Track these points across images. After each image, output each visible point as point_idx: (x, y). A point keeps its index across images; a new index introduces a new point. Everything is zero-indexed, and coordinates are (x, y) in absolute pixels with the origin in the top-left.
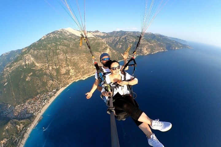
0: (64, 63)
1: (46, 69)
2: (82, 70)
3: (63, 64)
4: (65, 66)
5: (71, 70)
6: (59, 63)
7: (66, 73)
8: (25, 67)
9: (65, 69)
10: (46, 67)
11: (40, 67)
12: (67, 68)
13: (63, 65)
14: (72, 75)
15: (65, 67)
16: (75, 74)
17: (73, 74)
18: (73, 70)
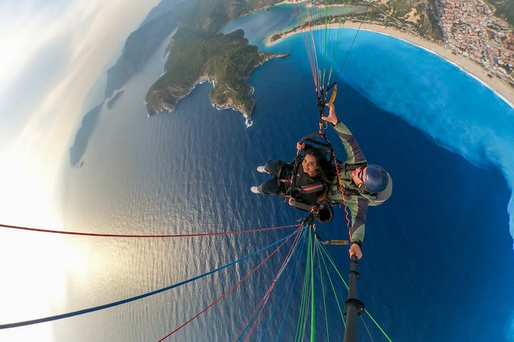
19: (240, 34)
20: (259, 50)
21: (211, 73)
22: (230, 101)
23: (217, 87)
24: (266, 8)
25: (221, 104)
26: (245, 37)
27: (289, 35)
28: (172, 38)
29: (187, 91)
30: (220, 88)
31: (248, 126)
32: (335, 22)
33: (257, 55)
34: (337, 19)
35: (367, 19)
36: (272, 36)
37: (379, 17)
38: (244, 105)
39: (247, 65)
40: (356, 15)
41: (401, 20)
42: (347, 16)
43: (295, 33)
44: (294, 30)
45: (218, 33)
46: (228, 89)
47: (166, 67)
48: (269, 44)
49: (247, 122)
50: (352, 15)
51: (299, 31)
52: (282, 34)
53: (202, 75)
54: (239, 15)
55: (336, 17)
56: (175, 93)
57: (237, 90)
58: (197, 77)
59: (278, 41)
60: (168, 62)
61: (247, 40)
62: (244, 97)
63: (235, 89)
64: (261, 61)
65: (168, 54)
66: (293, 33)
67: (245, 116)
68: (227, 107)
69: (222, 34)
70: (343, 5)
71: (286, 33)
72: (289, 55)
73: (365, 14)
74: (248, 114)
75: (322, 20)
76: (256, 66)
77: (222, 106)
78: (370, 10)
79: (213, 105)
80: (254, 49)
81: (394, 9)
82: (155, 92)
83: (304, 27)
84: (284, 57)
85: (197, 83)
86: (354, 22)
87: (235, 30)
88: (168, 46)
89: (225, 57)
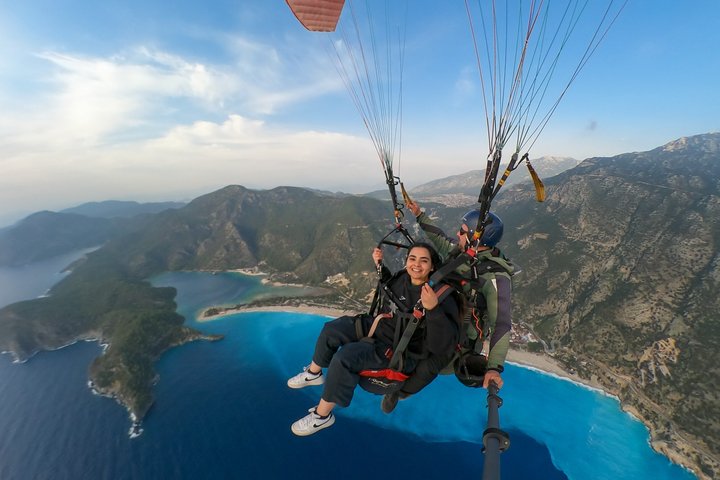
0: (676, 285)
1: (592, 256)
2: (709, 397)
3: (663, 286)
4: (668, 300)
5: (672, 341)
6: (655, 267)
7: (637, 332)
8: (549, 209)
9: (649, 314)
10: (598, 248)
11: (585, 234)
12: (664, 316)
13: (660, 289)
14: (645, 365)
15: (660, 302)
16: (659, 373)
17: (652, 367)
18: (677, 352)
19: (170, 293)
20: (186, 323)
21: (108, 332)
22: (117, 386)
23: (106, 356)
24: (215, 271)
25: (102, 386)
26: (175, 300)
27: (230, 312)
28: (87, 254)
29: (61, 343)
30: (110, 359)
31: (134, 435)
32: (289, 304)
33: (180, 330)
34: (292, 301)
35: (325, 302)
36: (207, 309)
37: (338, 299)
38: (134, 400)
39: (160, 339)
40: (313, 298)
41: (362, 303)
42: (303, 298)
43: (239, 312)
44: (238, 308)
45: (144, 280)
46: (120, 367)
47: (54, 289)
48: (202, 318)
49: (132, 429)
50: (308, 297)
51: (243, 310)
52: (221, 310)
53: (95, 329)
54: (181, 268)
55: (290, 298)
56: (41, 337)
57: (132, 372)
58: (86, 328)
59: (214, 317)
60: (60, 283)
61: (175, 305)
62: (139, 386)
63: (130, 369)
64: (182, 340)
65: (68, 272)
66: (235, 312)
67: (134, 417)
68: (109, 396)
69: (149, 284)
70: (301, 285)
71: (227, 309)
72: (222, 339)
73: (323, 297)
74: (137, 415)
75: (274, 301)
76: (174, 345)
77: (103, 390)
78: (329, 292)
79: (90, 383)
80: (179, 320)
81: (355, 291)
82: (12, 316)
83: (250, 306)
84: (214, 341)
85: (81, 337)
86: (310, 305)
87: (166, 286)
88: (76, 262)
89: (136, 317)
